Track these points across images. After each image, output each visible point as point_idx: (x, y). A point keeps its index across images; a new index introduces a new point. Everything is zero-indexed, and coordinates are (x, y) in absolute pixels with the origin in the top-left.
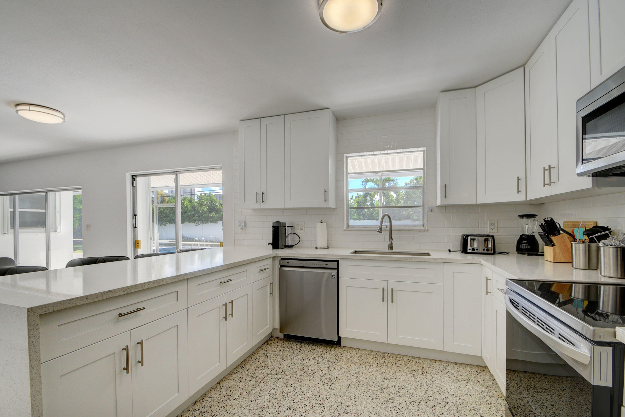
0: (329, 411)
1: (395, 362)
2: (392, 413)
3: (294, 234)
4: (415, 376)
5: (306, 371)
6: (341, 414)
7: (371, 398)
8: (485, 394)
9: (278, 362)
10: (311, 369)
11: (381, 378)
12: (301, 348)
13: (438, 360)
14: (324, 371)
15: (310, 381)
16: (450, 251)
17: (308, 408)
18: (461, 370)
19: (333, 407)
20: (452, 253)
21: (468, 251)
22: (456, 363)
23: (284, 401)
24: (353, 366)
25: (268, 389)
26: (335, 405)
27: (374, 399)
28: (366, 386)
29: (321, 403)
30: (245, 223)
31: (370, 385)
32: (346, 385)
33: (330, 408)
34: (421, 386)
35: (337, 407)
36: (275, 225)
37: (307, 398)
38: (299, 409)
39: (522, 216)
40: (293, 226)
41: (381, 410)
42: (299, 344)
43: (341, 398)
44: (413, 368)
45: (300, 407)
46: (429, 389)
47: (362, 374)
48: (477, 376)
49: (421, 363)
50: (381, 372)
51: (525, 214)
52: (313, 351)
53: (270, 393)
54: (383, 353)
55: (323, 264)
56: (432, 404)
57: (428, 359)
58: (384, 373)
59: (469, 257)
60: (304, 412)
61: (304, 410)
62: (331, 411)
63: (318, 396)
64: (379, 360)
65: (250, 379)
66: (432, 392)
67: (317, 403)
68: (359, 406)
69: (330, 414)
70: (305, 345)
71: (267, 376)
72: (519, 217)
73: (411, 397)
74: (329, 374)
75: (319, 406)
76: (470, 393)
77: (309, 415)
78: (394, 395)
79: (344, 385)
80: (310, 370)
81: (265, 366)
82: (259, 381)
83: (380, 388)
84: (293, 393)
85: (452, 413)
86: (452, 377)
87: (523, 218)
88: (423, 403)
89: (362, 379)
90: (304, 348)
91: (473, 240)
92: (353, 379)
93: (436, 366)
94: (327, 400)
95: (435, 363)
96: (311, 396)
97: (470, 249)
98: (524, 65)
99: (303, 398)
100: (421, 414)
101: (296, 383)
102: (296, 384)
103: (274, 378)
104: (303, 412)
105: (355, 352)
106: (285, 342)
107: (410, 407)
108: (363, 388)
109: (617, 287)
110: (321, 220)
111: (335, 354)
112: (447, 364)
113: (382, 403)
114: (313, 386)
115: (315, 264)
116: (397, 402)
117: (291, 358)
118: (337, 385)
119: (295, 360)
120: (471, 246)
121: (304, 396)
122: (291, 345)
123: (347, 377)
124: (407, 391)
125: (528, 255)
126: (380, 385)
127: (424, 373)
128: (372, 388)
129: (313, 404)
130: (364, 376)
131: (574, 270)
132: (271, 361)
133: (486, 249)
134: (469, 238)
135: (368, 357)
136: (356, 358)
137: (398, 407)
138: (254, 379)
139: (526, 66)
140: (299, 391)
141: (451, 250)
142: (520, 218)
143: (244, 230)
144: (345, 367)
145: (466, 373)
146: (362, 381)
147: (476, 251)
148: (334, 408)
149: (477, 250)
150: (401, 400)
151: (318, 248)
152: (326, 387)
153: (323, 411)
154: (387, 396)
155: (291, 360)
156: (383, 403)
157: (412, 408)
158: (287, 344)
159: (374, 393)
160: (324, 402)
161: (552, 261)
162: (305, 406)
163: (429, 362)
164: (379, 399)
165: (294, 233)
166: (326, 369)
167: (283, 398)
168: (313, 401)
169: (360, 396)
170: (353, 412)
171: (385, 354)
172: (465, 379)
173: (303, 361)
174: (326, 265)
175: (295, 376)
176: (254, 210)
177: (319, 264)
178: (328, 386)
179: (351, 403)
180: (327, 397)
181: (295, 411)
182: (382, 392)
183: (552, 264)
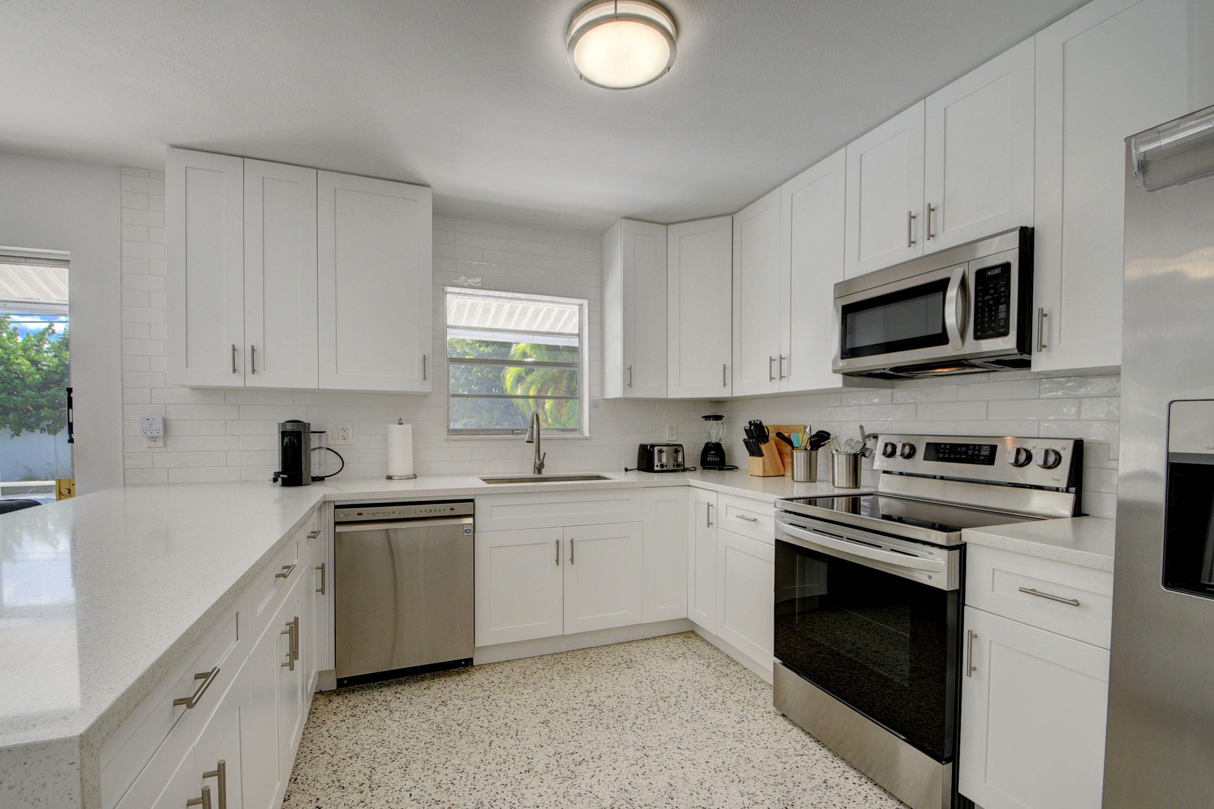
0: (552, 775)
1: (580, 663)
2: (638, 734)
3: (328, 451)
4: (622, 672)
5: (449, 730)
6: (574, 770)
7: (593, 727)
8: (713, 665)
9: (373, 738)
10: (455, 723)
11: (581, 693)
12: (398, 695)
13: (632, 641)
14: (482, 717)
15: (474, 745)
16: (626, 470)
17: (513, 787)
18: (667, 645)
19: (551, 765)
20: (629, 472)
21: (656, 469)
22: (655, 638)
23: (458, 798)
24: (525, 692)
25: (402, 793)
26: (553, 761)
27: (599, 726)
28: (570, 713)
29: (526, 768)
30: (166, 424)
31: (576, 709)
32: (541, 724)
33: (549, 769)
34: (641, 682)
35: (557, 763)
36: (289, 427)
37: (495, 774)
38: (498, 796)
39: (707, 418)
40: (325, 432)
41: (622, 737)
42: (385, 689)
43: (552, 747)
44: (611, 663)
45: (497, 793)
46: (653, 683)
47: (550, 699)
48: (688, 646)
49: (614, 652)
50: (575, 685)
51: (711, 414)
52: (427, 692)
53: (412, 798)
54: (552, 655)
55: (445, 509)
56: (673, 700)
57: (618, 644)
58: (579, 684)
59: (655, 478)
60: (512, 796)
61: (510, 794)
62: (555, 773)
63: (513, 761)
64: (554, 668)
65: (340, 794)
66: (658, 685)
67: (521, 773)
68: (588, 746)
69: (557, 777)
70: (402, 687)
71: (373, 771)
72: (704, 419)
73: (641, 702)
74: (497, 719)
75: (527, 774)
76: (698, 671)
77: (524, 796)
78: (620, 710)
79: (538, 726)
80: (455, 727)
81: (349, 755)
82: (366, 788)
83: (593, 707)
84: (461, 777)
85: (700, 702)
86: (664, 657)
87: (709, 420)
88: (661, 703)
89: (556, 705)
90: (403, 692)
91: (661, 452)
92: (544, 711)
93: (637, 651)
94: (532, 760)
95: (631, 647)
96: (498, 767)
97: (657, 466)
98: (732, 214)
99: (487, 776)
100: (671, 719)
101: (449, 758)
102: (452, 760)
103: (393, 769)
104: (509, 798)
105: (507, 669)
106: (347, 695)
107: (652, 716)
108: (569, 717)
109: (849, 499)
110: (401, 419)
111: (476, 683)
112: (645, 643)
113: (614, 727)
114: (488, 750)
115: (426, 511)
116: (631, 717)
117: (395, 721)
118: (526, 729)
119: (407, 721)
120: (659, 461)
121: (487, 773)
122: (370, 697)
123: (531, 712)
124: (629, 696)
125: (719, 470)
126: (589, 703)
127: (630, 664)
128: (582, 711)
129: (516, 777)
130: (555, 700)
131: (795, 484)
132: (354, 741)
133: (676, 464)
134: (656, 449)
135: (536, 670)
136: (517, 676)
137: (637, 722)
138: (350, 789)
139: (735, 216)
140: (471, 769)
141: (628, 469)
142: (706, 420)
143: (160, 443)
144: (513, 696)
145: (675, 646)
146: (559, 709)
147: (665, 468)
148: (554, 767)
149: (666, 466)
150: (633, 713)
151: (394, 478)
152: (512, 741)
153: (541, 779)
154: (611, 714)
155: (397, 723)
156: (615, 725)
157: (655, 716)
158: (356, 699)
159: (592, 718)
160: (530, 765)
161: (762, 475)
162: (503, 786)
163: (623, 647)
164: (605, 723)
165: (327, 449)
166: (483, 712)
167: (450, 793)
168: (510, 773)
169: (575, 730)
170: (588, 758)
171: (556, 656)
172: (680, 655)
173: (424, 716)
174: (452, 509)
175: (435, 747)
176: (195, 389)
177: (435, 510)
178: (512, 738)
179: (573, 746)
180: (527, 755)
181: (496, 803)
182: (600, 711)
183: (762, 478)
